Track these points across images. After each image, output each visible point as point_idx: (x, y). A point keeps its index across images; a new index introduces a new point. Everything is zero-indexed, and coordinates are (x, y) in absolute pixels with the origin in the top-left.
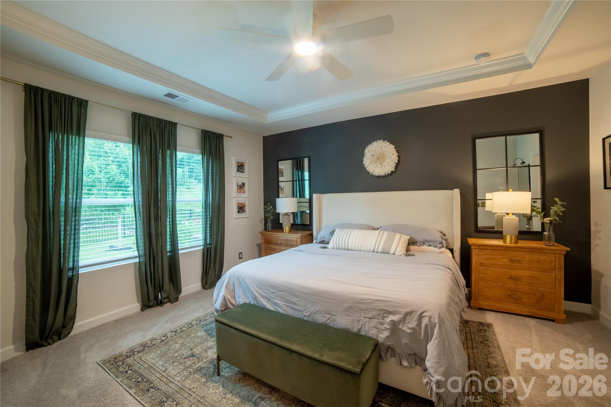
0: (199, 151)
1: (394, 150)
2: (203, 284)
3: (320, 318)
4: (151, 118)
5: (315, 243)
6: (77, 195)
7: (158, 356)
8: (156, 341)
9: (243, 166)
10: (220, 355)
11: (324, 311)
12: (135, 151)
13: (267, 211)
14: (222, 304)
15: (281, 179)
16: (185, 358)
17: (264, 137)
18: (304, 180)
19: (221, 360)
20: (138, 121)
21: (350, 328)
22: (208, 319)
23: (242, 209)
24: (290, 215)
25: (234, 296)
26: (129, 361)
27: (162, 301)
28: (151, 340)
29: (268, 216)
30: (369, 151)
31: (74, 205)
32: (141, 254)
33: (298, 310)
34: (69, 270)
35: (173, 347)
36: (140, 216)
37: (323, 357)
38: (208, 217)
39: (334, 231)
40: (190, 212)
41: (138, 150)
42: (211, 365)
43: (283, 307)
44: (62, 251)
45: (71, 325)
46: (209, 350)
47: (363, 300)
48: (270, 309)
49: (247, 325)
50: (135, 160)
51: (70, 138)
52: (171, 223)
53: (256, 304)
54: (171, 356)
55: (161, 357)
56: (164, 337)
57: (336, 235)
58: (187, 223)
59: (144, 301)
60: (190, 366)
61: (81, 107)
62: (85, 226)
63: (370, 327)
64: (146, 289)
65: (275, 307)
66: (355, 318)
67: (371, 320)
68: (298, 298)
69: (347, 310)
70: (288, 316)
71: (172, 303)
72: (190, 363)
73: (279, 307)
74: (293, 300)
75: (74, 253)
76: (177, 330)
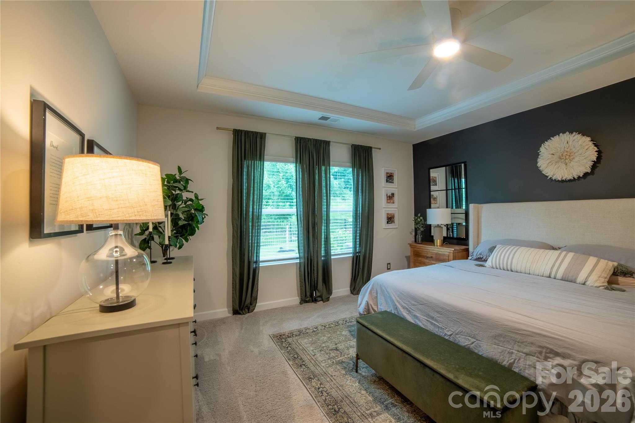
0: (350, 164)
1: (591, 143)
2: (352, 289)
3: (463, 340)
4: (309, 140)
5: (471, 259)
6: (259, 206)
7: (310, 342)
8: (310, 330)
9: (392, 176)
10: (359, 354)
11: (468, 333)
12: (298, 169)
13: (417, 222)
14: (365, 308)
15: (433, 188)
16: (330, 350)
17: (414, 145)
18: (461, 188)
19: (360, 359)
20: (299, 143)
21: (498, 360)
22: (353, 322)
23: (392, 220)
24: (442, 227)
25: (376, 303)
26: (290, 340)
27: (316, 299)
28: (306, 329)
29: (418, 227)
30: (546, 149)
31: (257, 214)
32: (301, 256)
33: (439, 327)
34: (254, 263)
35: (321, 339)
36: (301, 223)
37: (458, 379)
38: (358, 226)
39: (494, 247)
40: (344, 221)
41: (300, 168)
42: (351, 362)
43: (423, 320)
44: (250, 248)
45: (255, 304)
46: (351, 349)
47: (518, 330)
48: (409, 320)
49: (384, 331)
50: (298, 176)
51: (256, 163)
52: (325, 231)
53: (396, 313)
54: (319, 345)
55: (312, 344)
56: (315, 328)
57: (496, 253)
58: (341, 231)
59: (302, 296)
60: (334, 358)
61: (262, 139)
62: (264, 230)
63: (526, 365)
64: (304, 286)
65: (415, 320)
66: (505, 349)
67: (528, 356)
68: (439, 314)
69: (495, 337)
70: (427, 331)
71: (324, 302)
72: (334, 355)
73: (419, 320)
74: (433, 316)
75: (257, 251)
76: (326, 326)
